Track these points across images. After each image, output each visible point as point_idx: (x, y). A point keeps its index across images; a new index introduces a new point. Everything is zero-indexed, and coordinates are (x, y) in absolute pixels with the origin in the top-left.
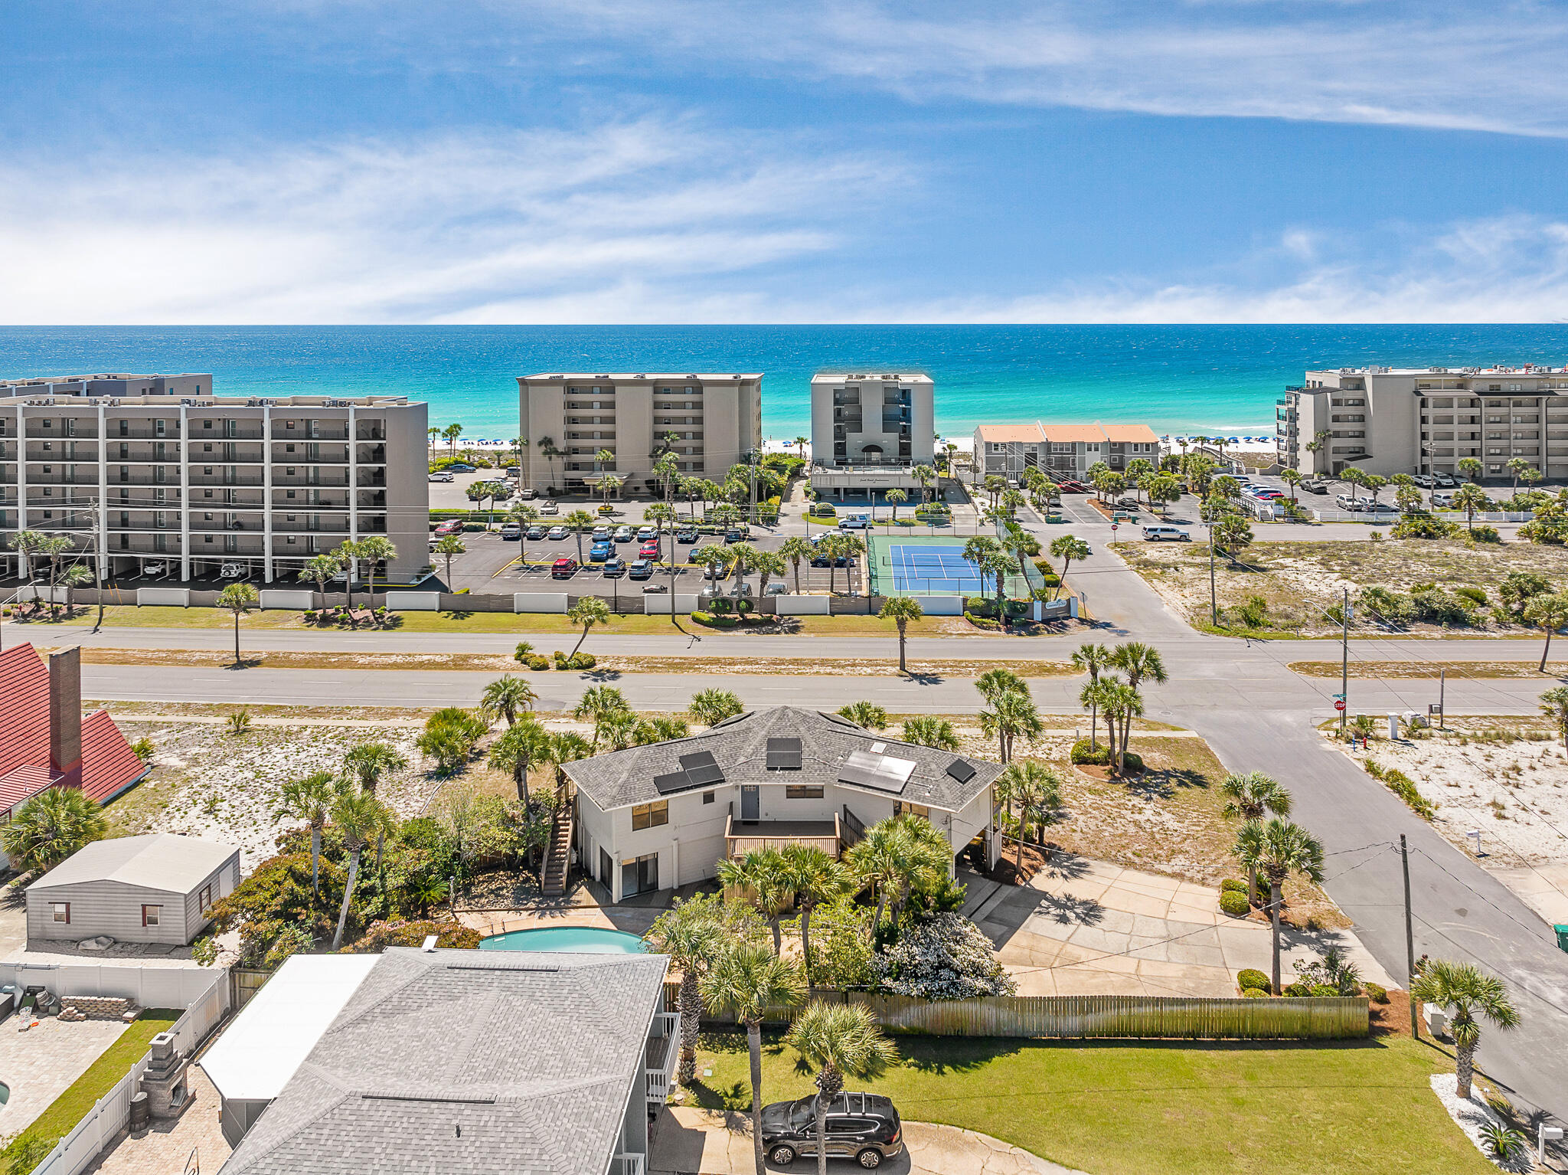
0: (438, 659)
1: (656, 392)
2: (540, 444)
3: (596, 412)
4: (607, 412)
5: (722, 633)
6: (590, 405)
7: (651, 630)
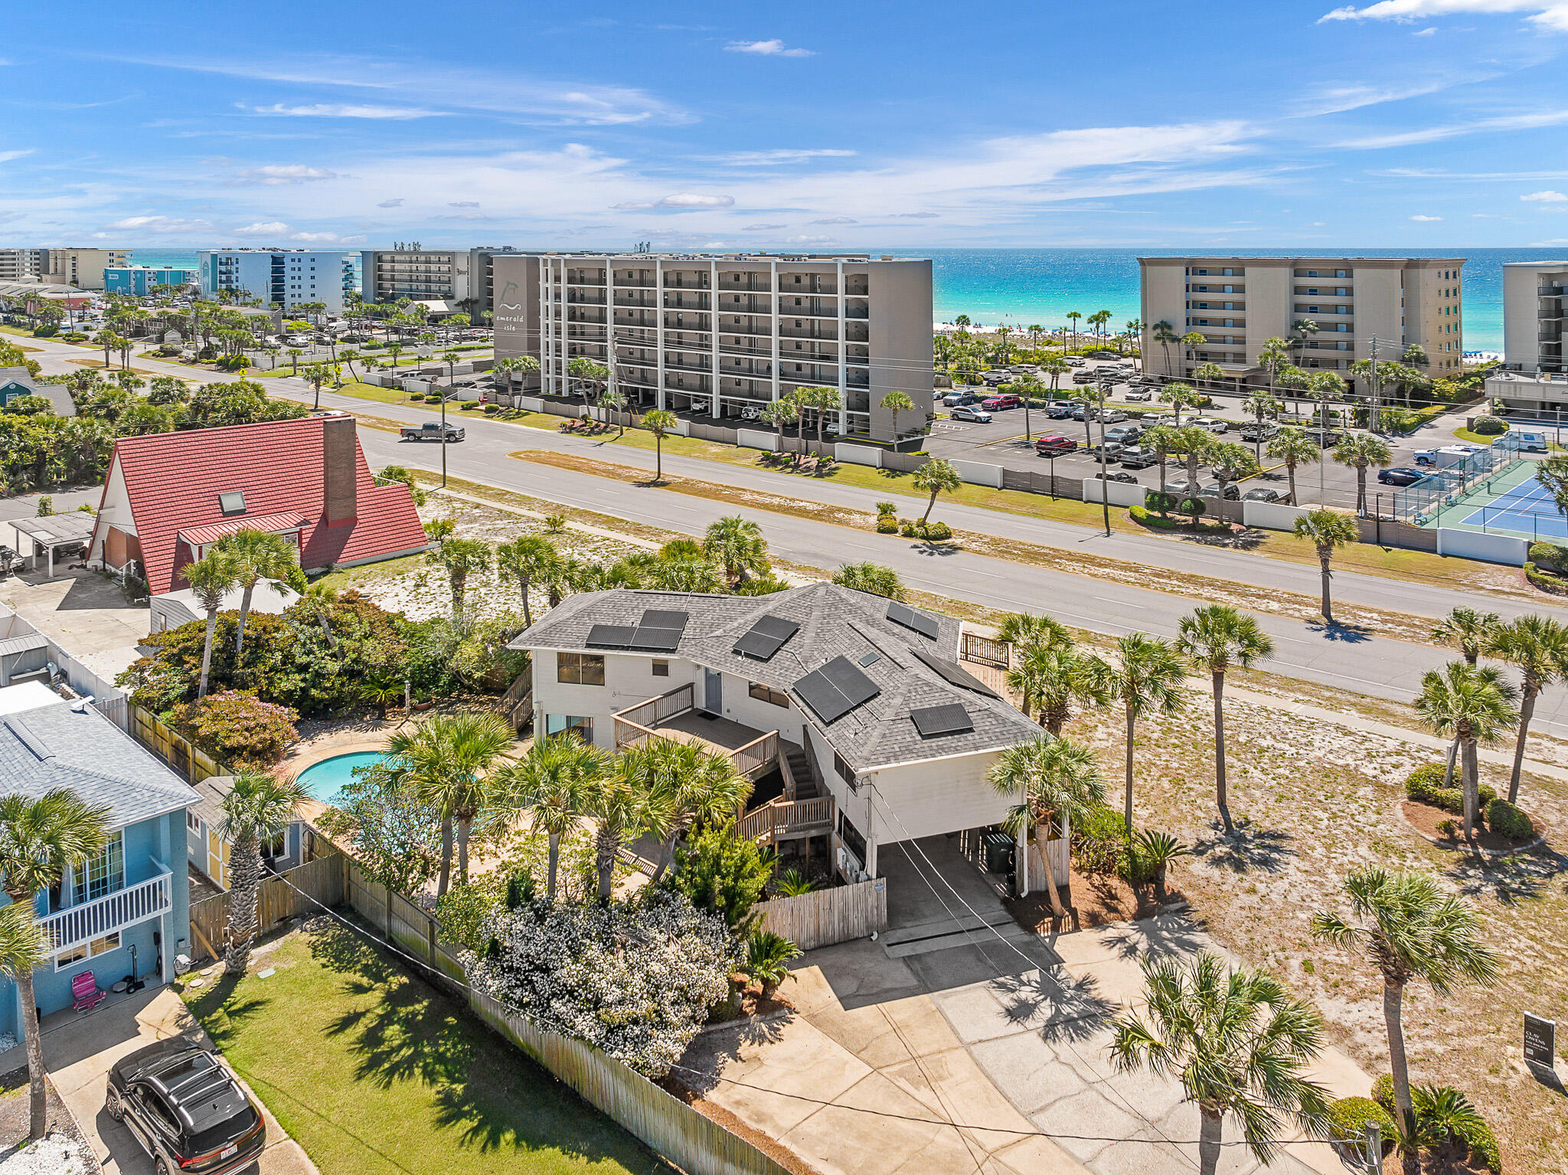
0: (810, 507)
1: (1297, 274)
2: (1155, 327)
3: (1229, 296)
4: (1237, 297)
5: (1154, 535)
6: (1222, 289)
7: (1072, 519)
